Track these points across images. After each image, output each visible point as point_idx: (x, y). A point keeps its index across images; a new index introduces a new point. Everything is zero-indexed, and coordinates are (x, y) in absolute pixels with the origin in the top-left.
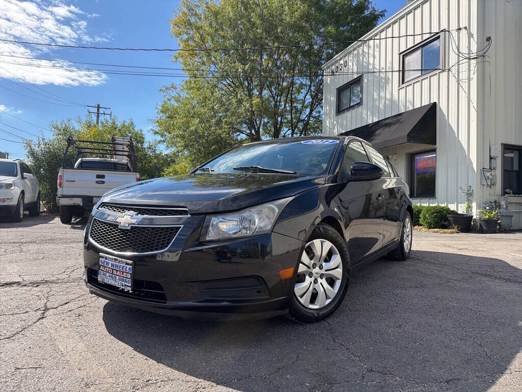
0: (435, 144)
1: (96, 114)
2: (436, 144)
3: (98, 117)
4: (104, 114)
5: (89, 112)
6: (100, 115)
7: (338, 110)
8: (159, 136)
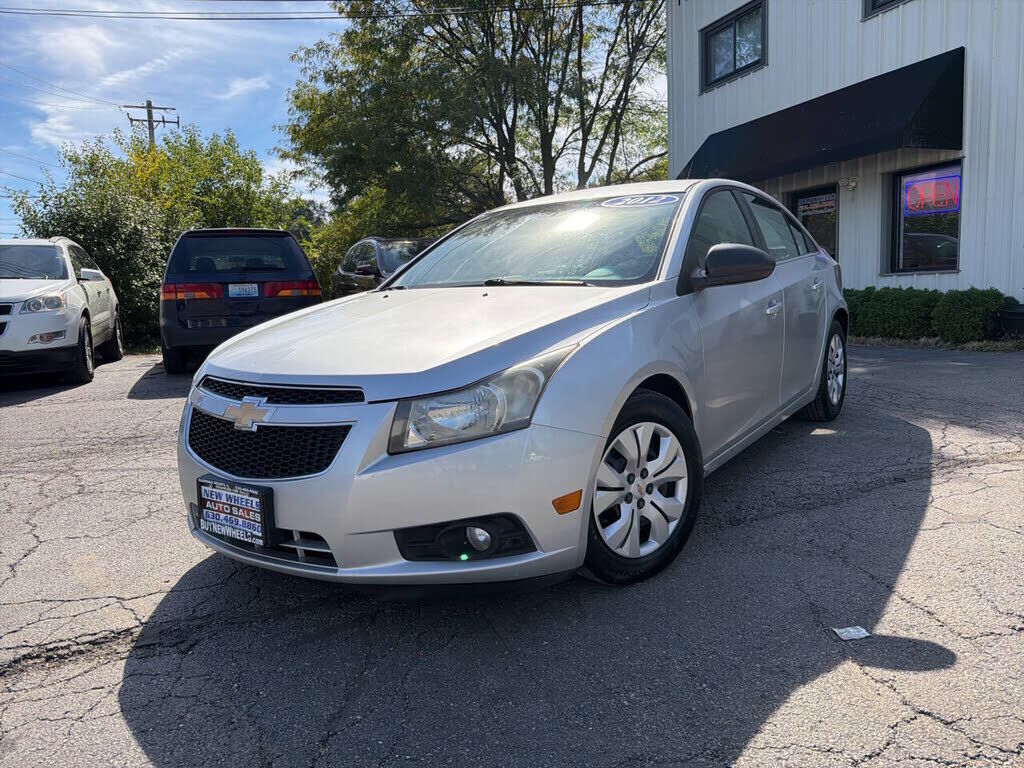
0: (959, 146)
1: (146, 123)
2: (961, 149)
3: (151, 128)
4: (164, 121)
5: (132, 120)
6: (155, 124)
7: (706, 81)
8: (293, 162)
